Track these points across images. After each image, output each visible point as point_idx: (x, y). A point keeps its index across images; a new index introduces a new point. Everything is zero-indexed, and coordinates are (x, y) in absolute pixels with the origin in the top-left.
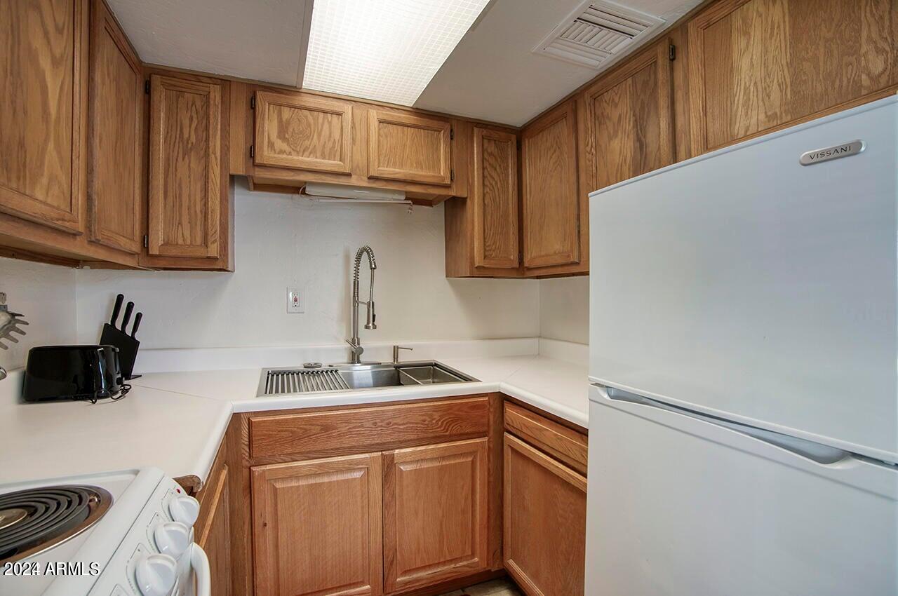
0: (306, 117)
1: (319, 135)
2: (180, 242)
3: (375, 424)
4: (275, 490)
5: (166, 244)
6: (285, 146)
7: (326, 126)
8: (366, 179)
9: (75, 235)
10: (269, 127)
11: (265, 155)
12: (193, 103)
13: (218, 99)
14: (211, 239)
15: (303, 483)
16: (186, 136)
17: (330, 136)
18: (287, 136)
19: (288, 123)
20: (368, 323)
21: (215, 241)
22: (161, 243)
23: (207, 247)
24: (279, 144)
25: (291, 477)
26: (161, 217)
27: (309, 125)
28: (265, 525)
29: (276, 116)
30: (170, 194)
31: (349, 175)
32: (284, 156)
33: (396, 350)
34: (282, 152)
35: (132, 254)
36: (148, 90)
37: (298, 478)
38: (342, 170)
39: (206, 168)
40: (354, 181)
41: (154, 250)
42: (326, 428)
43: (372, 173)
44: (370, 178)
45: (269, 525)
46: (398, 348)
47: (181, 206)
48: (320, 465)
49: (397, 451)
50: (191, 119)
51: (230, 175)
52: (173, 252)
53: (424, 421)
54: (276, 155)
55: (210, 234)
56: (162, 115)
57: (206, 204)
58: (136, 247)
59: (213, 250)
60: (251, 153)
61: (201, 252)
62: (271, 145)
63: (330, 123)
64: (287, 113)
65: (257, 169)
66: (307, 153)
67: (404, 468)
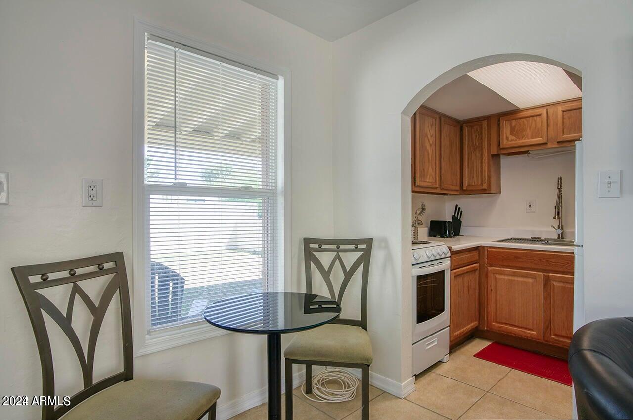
0: (523, 121)
1: (530, 128)
2: (473, 184)
3: (540, 260)
4: (496, 278)
5: (469, 185)
6: (514, 138)
7: (533, 123)
8: (556, 143)
9: (436, 188)
10: (506, 131)
11: (505, 143)
12: (477, 130)
13: (486, 125)
14: (483, 182)
15: (506, 277)
16: (474, 143)
17: (535, 128)
18: (514, 133)
19: (515, 126)
20: (555, 216)
21: (485, 183)
22: (467, 185)
23: (482, 185)
24: (511, 137)
25: (502, 274)
26: (467, 175)
27: (524, 124)
28: (491, 290)
29: (509, 125)
30: (470, 166)
31: (546, 144)
32: (514, 142)
34: (512, 140)
35: (457, 191)
36: (462, 130)
37: (505, 275)
38: (542, 142)
39: (482, 155)
40: (550, 146)
41: (465, 188)
42: (517, 258)
44: (559, 142)
45: (493, 290)
47: (473, 170)
48: (514, 272)
49: (551, 274)
50: (476, 136)
51: (492, 155)
52: (471, 188)
53: (568, 263)
54: (510, 143)
55: (484, 179)
56: (467, 138)
57: (482, 169)
58: (458, 188)
59: (485, 186)
60: (499, 145)
61: (481, 188)
62: (507, 138)
63: (535, 121)
64: (514, 123)
65: (502, 150)
66: (524, 139)
67: (555, 283)
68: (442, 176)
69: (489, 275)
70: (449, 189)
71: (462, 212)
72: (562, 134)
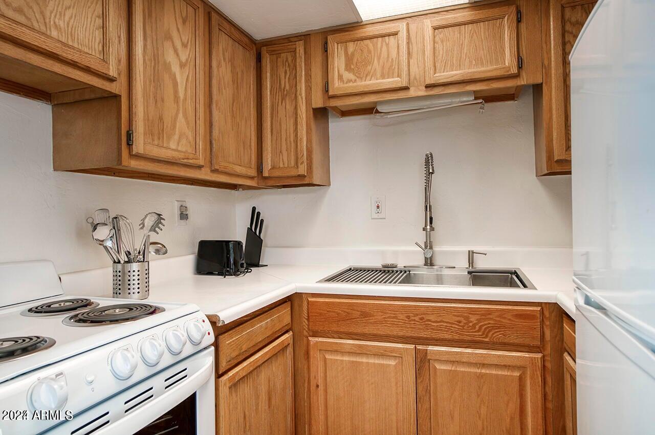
0: (367, 46)
1: (379, 59)
2: (281, 165)
3: (408, 317)
4: (325, 359)
5: (273, 168)
6: (351, 76)
7: (384, 48)
8: (424, 88)
10: (338, 62)
11: (337, 86)
12: (287, 60)
13: (302, 51)
14: (300, 162)
15: (346, 358)
16: (283, 86)
17: (388, 55)
18: (352, 67)
19: (353, 54)
20: (426, 226)
21: (302, 163)
22: (270, 167)
23: (298, 167)
24: (347, 75)
25: (336, 351)
26: (269, 149)
27: (369, 52)
28: (318, 386)
29: (343, 53)
30: (274, 132)
31: (406, 88)
32: (351, 84)
33: (471, 254)
34: (349, 81)
35: (252, 178)
36: (259, 59)
37: (343, 353)
38: (400, 85)
39: (296, 108)
40: (413, 93)
41: (266, 174)
42: (365, 315)
43: (428, 82)
44: (428, 87)
45: (321, 388)
46: (473, 252)
47: (281, 139)
48: (360, 346)
49: (430, 348)
50: (286, 72)
51: (313, 109)
52: (277, 173)
53: (460, 322)
54: (346, 85)
55: (299, 157)
56: (268, 74)
57: (296, 135)
58: (253, 172)
59: (302, 170)
60: (326, 90)
61: (294, 173)
62: (340, 77)
63: (387, 45)
64: (351, 47)
65: (331, 100)
66: (369, 78)
67: (438, 366)
68: (214, 142)
69: (312, 353)
70: (233, 172)
71: (262, 221)
72: (432, 72)
